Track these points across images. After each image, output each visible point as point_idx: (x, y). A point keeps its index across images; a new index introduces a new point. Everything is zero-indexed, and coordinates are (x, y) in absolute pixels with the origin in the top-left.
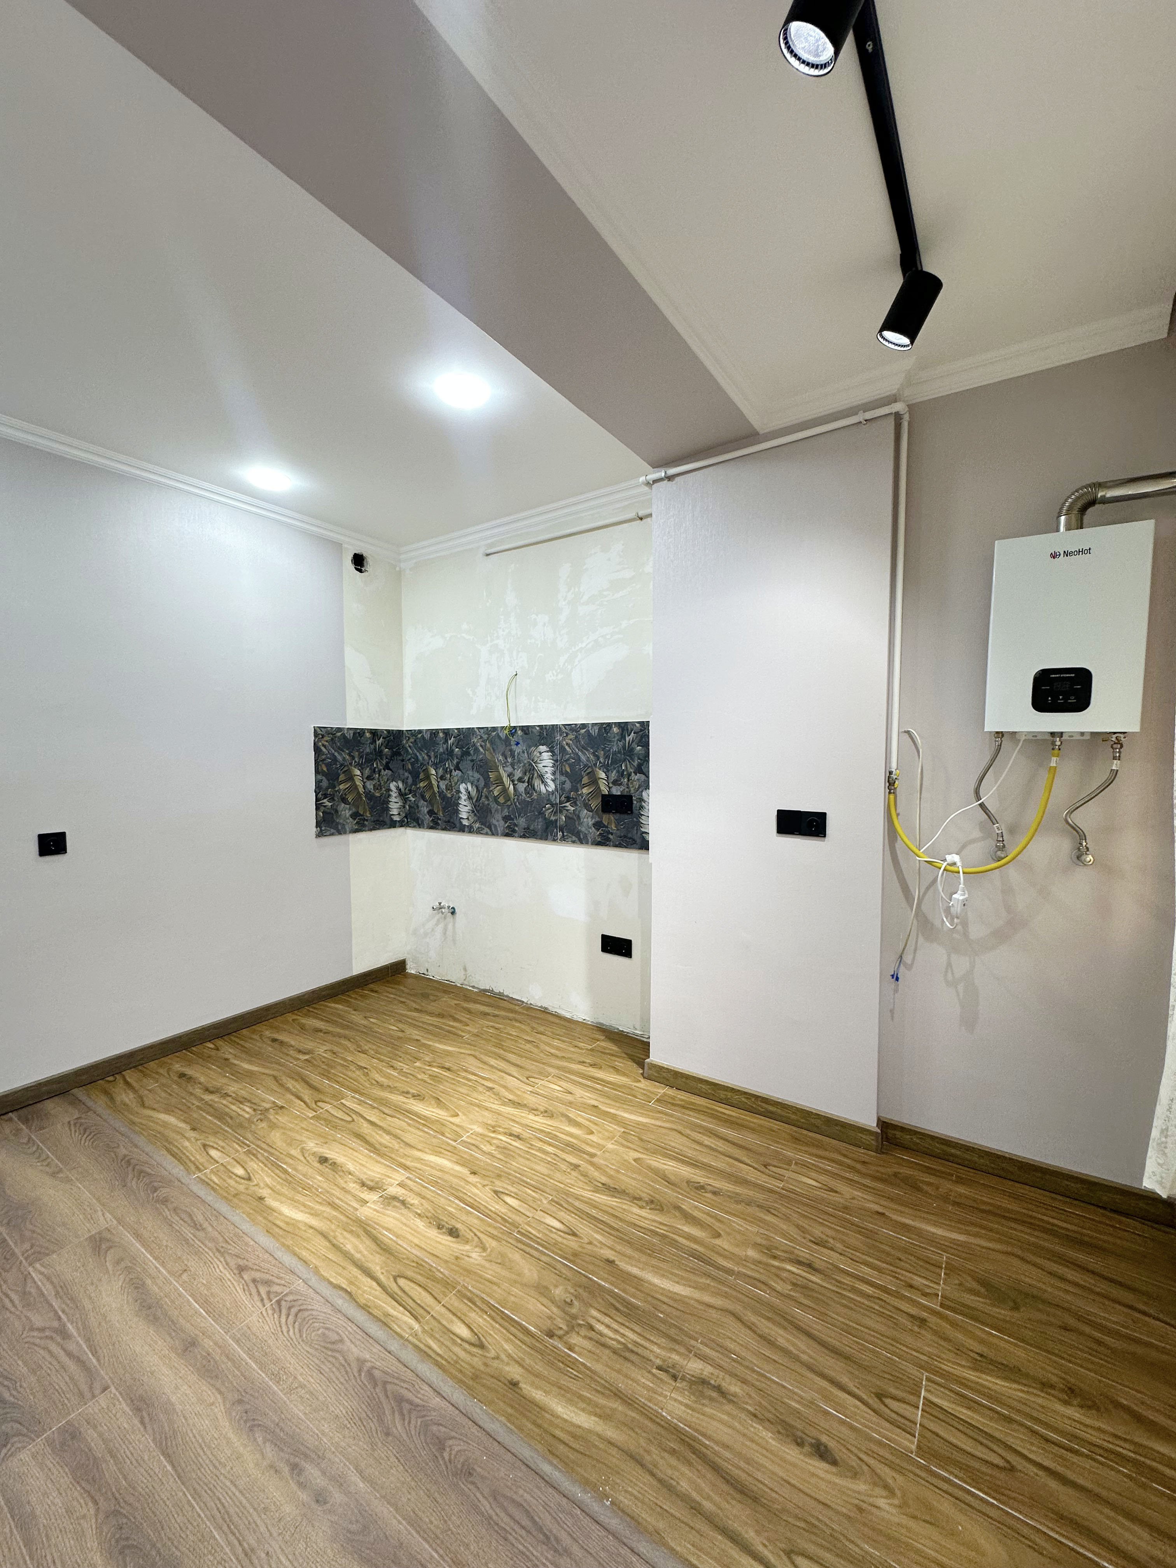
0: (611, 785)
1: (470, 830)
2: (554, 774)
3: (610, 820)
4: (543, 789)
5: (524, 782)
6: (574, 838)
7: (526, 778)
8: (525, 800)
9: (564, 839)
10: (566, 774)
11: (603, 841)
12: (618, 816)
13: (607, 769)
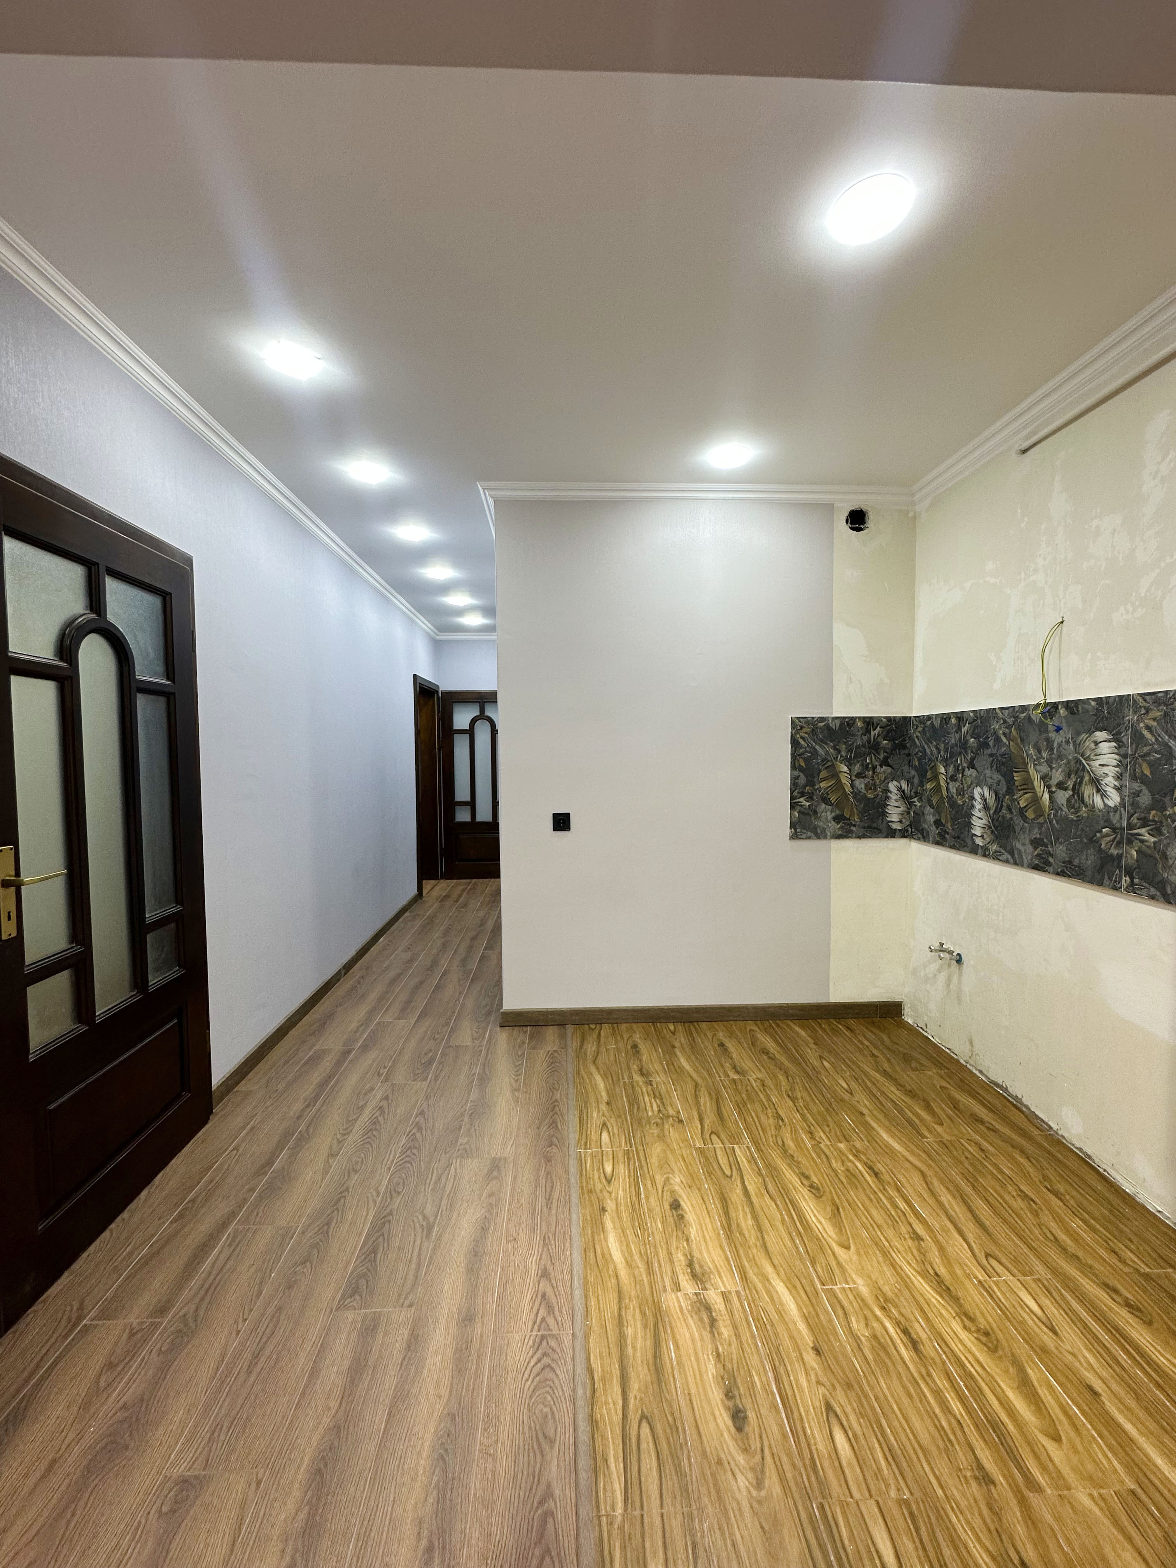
1: (984, 853)
2: (1119, 777)
4: (1098, 801)
5: (1066, 789)
6: (1153, 891)
7: (1070, 784)
8: (1067, 817)
9: (1132, 889)
10: (1144, 780)
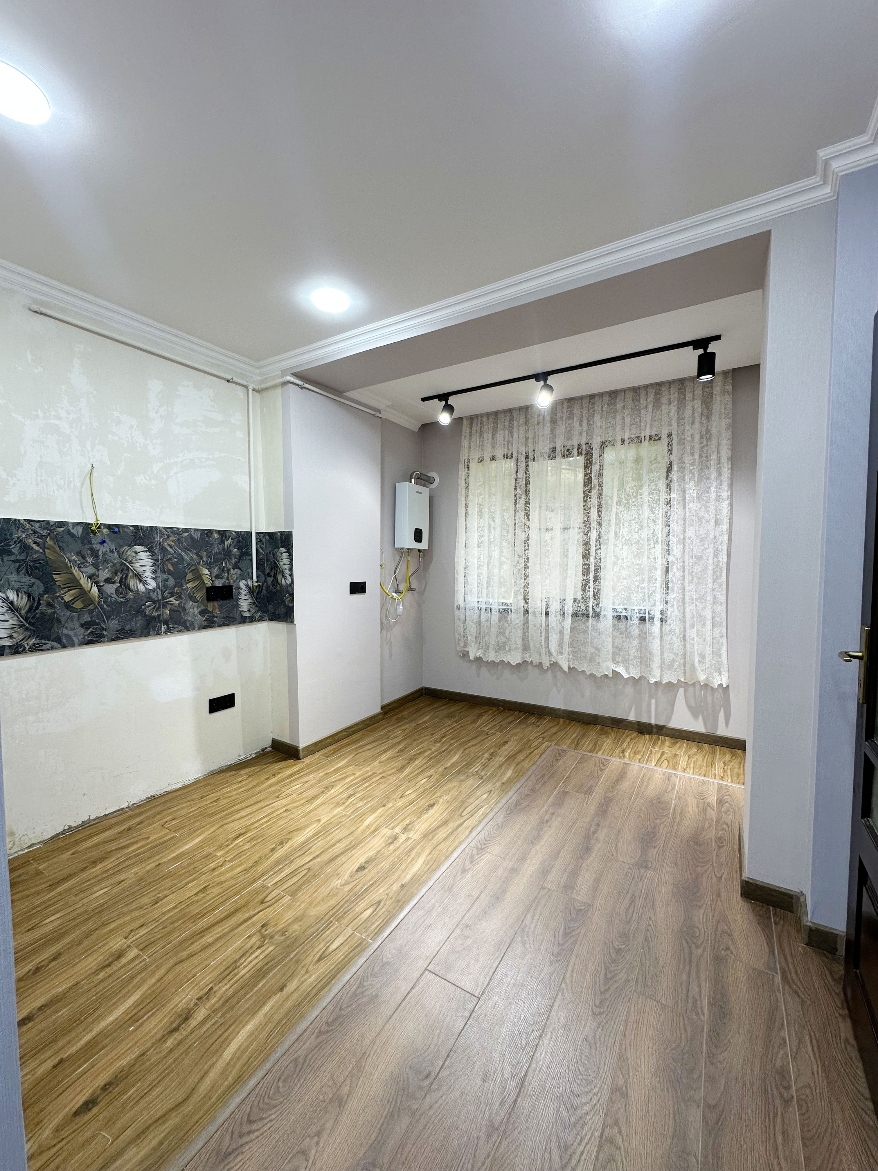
0: (214, 579)
2: (154, 572)
3: (214, 607)
4: (141, 587)
5: (113, 583)
6: (180, 628)
7: (117, 579)
8: (116, 602)
9: (169, 631)
10: (169, 573)
11: (210, 624)
12: (220, 602)
13: (209, 566)
